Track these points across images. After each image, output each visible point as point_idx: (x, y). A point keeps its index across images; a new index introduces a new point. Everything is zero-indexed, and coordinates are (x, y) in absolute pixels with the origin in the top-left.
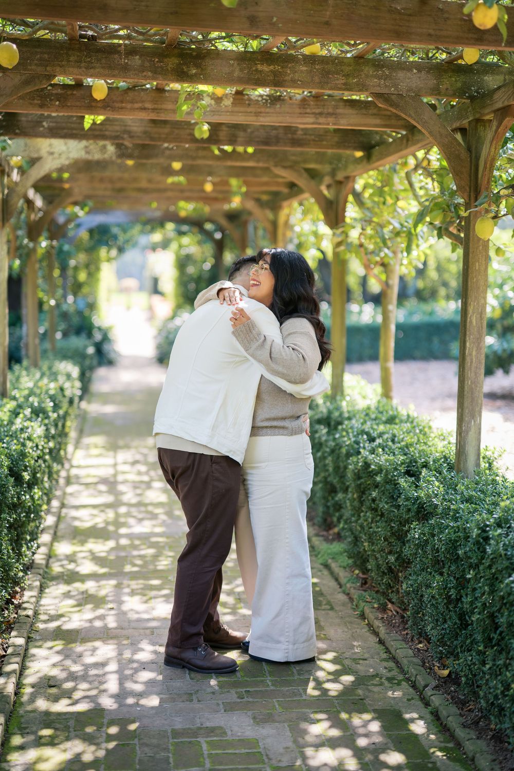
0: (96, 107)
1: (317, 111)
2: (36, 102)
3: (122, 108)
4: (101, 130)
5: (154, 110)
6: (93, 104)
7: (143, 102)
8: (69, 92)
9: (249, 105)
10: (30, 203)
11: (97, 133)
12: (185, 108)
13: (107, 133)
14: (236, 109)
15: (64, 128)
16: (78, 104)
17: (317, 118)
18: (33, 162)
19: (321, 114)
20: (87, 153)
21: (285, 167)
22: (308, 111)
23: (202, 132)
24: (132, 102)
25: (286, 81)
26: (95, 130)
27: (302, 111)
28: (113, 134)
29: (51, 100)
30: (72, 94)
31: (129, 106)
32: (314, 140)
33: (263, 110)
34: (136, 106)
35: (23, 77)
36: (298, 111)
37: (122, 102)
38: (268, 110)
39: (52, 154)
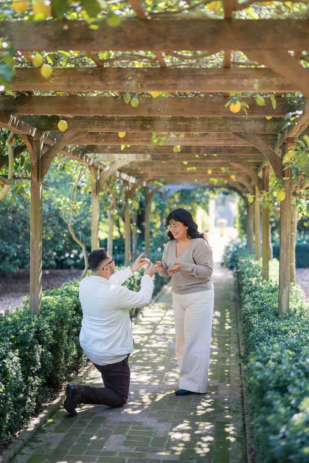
0: (121, 141)
1: (226, 138)
2: (94, 140)
3: (133, 141)
5: (147, 141)
7: (142, 137)
8: (109, 135)
9: (193, 137)
11: (133, 150)
12: (155, 141)
13: (137, 150)
14: (186, 139)
15: (117, 149)
16: (113, 140)
17: (226, 142)
18: (113, 163)
19: (228, 140)
20: (137, 158)
22: (222, 138)
23: (177, 149)
24: (137, 138)
25: (191, 129)
26: (131, 149)
27: (218, 138)
28: (140, 151)
29: (101, 139)
31: (136, 140)
33: (199, 139)
34: (139, 139)
35: (75, 133)
36: (216, 138)
37: (133, 138)
38: (202, 139)
39: (120, 159)
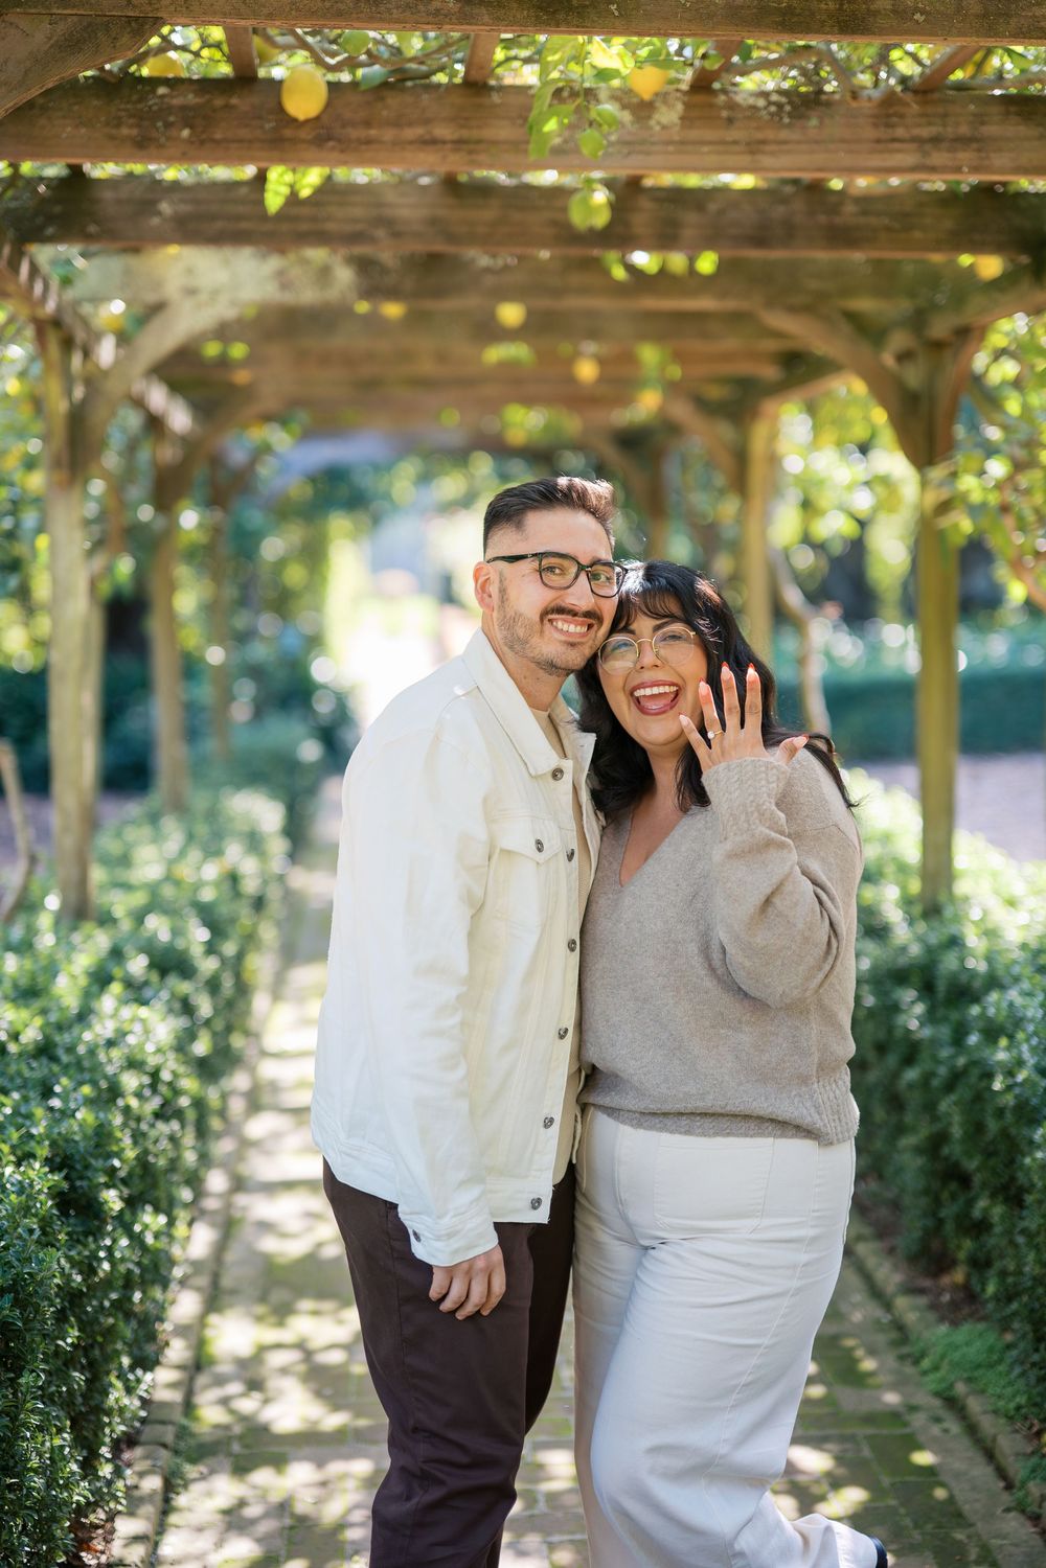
0: (294, 141)
1: (925, 132)
2: (125, 131)
3: (369, 142)
4: (314, 219)
5: (459, 143)
6: (288, 133)
7: (427, 122)
8: (219, 102)
9: (730, 121)
10: (155, 424)
11: (304, 227)
12: (551, 125)
13: (330, 226)
14: (694, 134)
15: (213, 217)
16: (243, 133)
17: (926, 154)
18: (150, 312)
19: (936, 140)
20: (285, 286)
21: (793, 310)
22: (900, 132)
23: (591, 210)
24: (398, 123)
25: (876, 13)
26: (295, 219)
27: (882, 133)
28: (348, 228)
29: (168, 125)
30: (227, 106)
31: (388, 134)
32: (888, 229)
33: (770, 134)
34: (411, 133)
35: (61, 28)
36: (870, 133)
37: (368, 124)
38: (784, 134)
39: (191, 292)
